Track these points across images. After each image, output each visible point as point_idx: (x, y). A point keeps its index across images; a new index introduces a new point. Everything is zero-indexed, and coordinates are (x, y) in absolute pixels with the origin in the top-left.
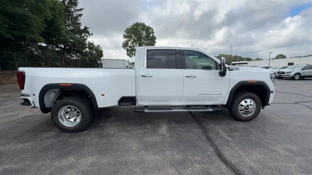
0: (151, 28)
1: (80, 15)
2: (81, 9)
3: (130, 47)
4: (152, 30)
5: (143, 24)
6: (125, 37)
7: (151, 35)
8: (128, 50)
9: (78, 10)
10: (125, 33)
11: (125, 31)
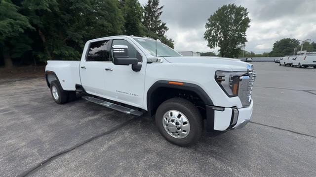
0: (243, 9)
1: (161, 13)
2: (162, 7)
3: (213, 36)
4: (246, 10)
5: (233, 5)
6: (208, 25)
7: (243, 18)
8: (209, 41)
9: (159, 9)
10: (208, 22)
11: (209, 20)
